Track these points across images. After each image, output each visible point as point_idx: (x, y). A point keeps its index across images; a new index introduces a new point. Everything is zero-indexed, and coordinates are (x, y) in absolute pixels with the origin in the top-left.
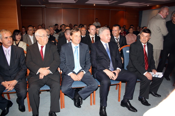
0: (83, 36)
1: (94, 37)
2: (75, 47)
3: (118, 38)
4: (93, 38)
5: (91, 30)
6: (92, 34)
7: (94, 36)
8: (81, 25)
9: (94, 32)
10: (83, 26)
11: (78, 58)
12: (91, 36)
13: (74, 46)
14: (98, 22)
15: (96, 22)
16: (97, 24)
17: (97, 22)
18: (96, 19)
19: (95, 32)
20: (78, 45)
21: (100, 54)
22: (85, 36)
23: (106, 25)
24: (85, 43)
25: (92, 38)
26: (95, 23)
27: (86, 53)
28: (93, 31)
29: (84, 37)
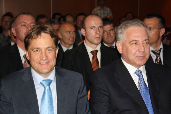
1: (97, 51)
2: (44, 83)
3: (160, 50)
4: (94, 53)
5: (88, 30)
6: (92, 43)
7: (98, 48)
8: (58, 17)
9: (98, 36)
10: (65, 20)
12: (89, 49)
13: (38, 78)
14: (105, 8)
15: (99, 8)
16: (102, 12)
17: (102, 6)
19: (101, 34)
20: (52, 76)
22: (71, 48)
23: (129, 14)
24: (72, 69)
25: (92, 52)
26: (97, 10)
27: (77, 100)
28: (96, 33)
29: (68, 51)
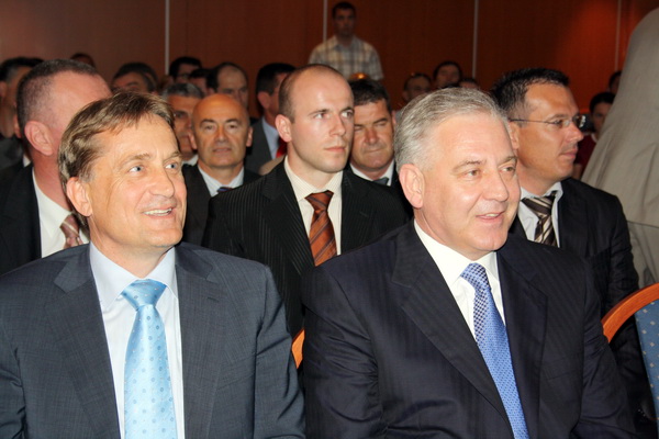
0: (214, 185)
1: (329, 194)
4: (320, 201)
6: (313, 166)
7: (335, 184)
8: (187, 68)
9: (337, 142)
10: (213, 83)
11: (164, 408)
12: (303, 186)
14: (356, 42)
15: (333, 42)
16: (345, 56)
17: (345, 37)
18: (333, 13)
21: (413, 381)
22: (236, 182)
24: (241, 252)
25: (311, 198)
26: (327, 49)
27: (256, 355)
29: (224, 191)
